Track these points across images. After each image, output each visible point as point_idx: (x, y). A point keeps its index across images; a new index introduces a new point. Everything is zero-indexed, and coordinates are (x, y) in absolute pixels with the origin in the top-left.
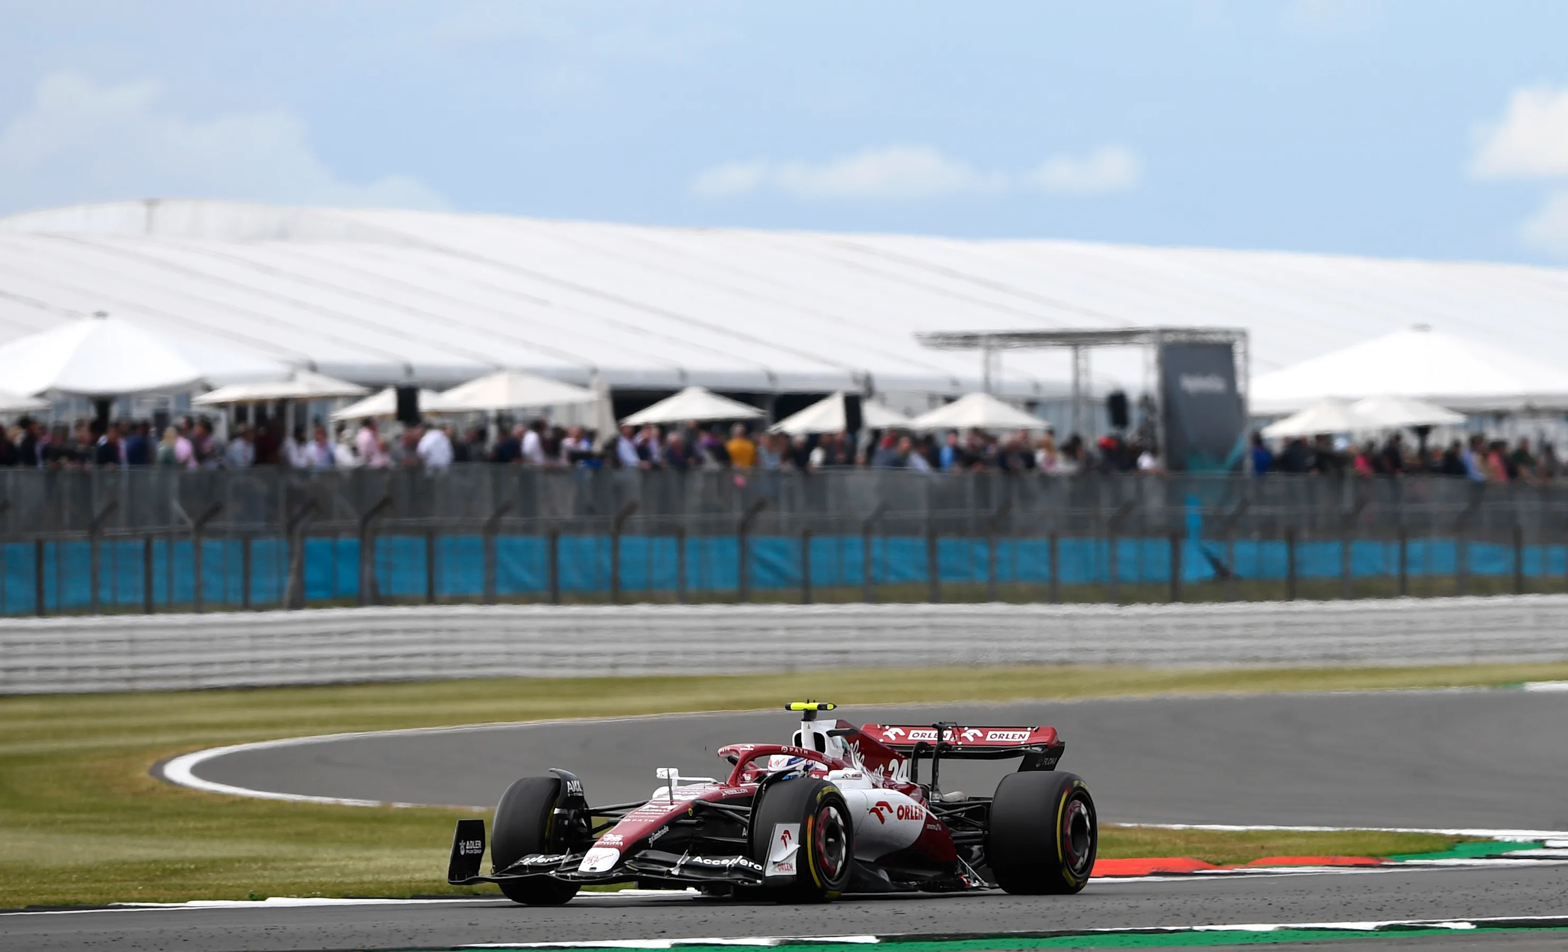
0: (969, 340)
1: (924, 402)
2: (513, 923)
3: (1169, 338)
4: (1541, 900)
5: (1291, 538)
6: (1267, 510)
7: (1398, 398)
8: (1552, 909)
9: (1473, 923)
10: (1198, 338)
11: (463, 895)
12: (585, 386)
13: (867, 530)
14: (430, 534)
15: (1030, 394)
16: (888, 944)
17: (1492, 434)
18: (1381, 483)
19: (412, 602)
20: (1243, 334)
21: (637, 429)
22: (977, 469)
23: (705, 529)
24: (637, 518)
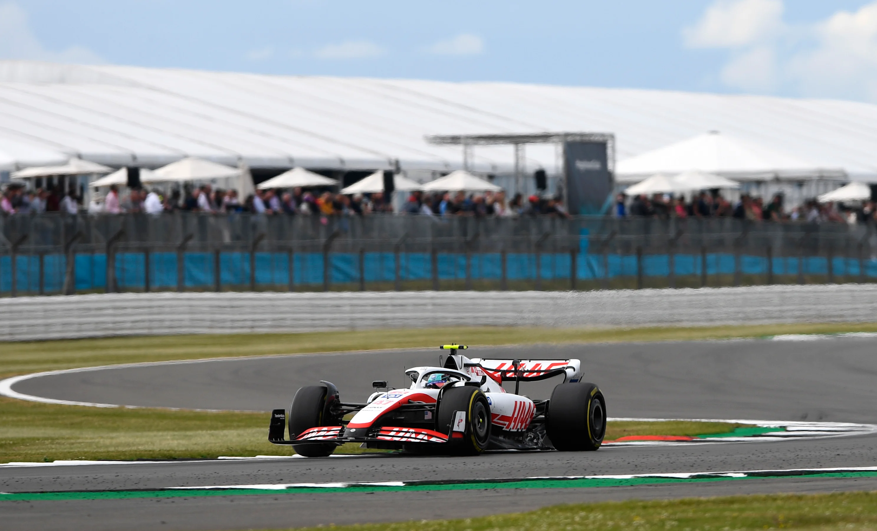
0: (455, 140)
1: (429, 175)
2: (195, 475)
3: (570, 139)
4: (784, 460)
5: (640, 253)
6: (626, 237)
7: (701, 173)
8: (790, 465)
9: (745, 474)
10: (586, 139)
11: (167, 459)
12: (235, 167)
13: (397, 249)
14: (147, 251)
15: (490, 171)
16: (410, 486)
17: (754, 193)
18: (692, 223)
19: (137, 291)
20: (612, 137)
21: (265, 191)
22: (459, 214)
23: (304, 249)
24: (265, 242)
